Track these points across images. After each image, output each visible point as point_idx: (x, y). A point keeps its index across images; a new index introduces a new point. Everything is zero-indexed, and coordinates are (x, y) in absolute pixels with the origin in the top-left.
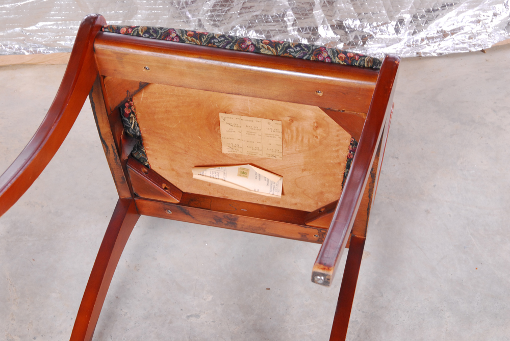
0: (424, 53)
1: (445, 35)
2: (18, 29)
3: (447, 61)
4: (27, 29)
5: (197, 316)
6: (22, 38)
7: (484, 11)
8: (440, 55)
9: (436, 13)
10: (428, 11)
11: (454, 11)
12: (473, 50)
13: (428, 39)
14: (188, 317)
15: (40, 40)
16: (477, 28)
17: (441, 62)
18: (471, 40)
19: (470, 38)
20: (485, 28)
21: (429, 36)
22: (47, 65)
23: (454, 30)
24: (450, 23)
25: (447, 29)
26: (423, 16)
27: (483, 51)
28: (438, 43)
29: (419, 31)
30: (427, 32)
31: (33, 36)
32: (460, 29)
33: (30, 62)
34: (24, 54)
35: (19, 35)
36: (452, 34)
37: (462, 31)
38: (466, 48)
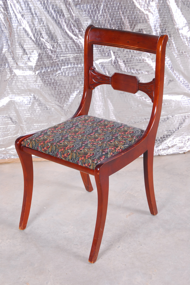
0: (161, 154)
1: (169, 147)
2: (3, 149)
3: (170, 157)
4: (7, 148)
5: (67, 232)
6: (5, 152)
7: (184, 138)
8: (168, 155)
9: (165, 139)
10: (161, 138)
11: (171, 138)
12: (180, 152)
13: (162, 149)
14: (64, 233)
15: (12, 153)
16: (182, 145)
17: (168, 157)
18: (180, 149)
19: (179, 149)
20: (185, 145)
21: (163, 148)
22: (14, 163)
23: (172, 146)
24: (170, 143)
25: (170, 146)
26: (159, 140)
27: (184, 153)
28: (166, 151)
29: (159, 146)
30: (162, 147)
31: (9, 151)
32: (175, 145)
33: (8, 162)
34: (5, 158)
35: (4, 151)
36: (172, 147)
37: (176, 146)
38: (178, 152)
